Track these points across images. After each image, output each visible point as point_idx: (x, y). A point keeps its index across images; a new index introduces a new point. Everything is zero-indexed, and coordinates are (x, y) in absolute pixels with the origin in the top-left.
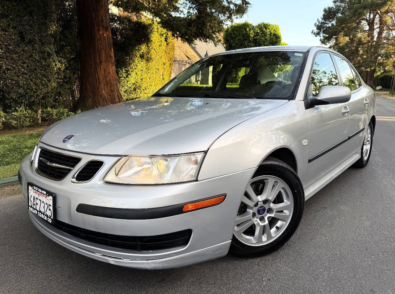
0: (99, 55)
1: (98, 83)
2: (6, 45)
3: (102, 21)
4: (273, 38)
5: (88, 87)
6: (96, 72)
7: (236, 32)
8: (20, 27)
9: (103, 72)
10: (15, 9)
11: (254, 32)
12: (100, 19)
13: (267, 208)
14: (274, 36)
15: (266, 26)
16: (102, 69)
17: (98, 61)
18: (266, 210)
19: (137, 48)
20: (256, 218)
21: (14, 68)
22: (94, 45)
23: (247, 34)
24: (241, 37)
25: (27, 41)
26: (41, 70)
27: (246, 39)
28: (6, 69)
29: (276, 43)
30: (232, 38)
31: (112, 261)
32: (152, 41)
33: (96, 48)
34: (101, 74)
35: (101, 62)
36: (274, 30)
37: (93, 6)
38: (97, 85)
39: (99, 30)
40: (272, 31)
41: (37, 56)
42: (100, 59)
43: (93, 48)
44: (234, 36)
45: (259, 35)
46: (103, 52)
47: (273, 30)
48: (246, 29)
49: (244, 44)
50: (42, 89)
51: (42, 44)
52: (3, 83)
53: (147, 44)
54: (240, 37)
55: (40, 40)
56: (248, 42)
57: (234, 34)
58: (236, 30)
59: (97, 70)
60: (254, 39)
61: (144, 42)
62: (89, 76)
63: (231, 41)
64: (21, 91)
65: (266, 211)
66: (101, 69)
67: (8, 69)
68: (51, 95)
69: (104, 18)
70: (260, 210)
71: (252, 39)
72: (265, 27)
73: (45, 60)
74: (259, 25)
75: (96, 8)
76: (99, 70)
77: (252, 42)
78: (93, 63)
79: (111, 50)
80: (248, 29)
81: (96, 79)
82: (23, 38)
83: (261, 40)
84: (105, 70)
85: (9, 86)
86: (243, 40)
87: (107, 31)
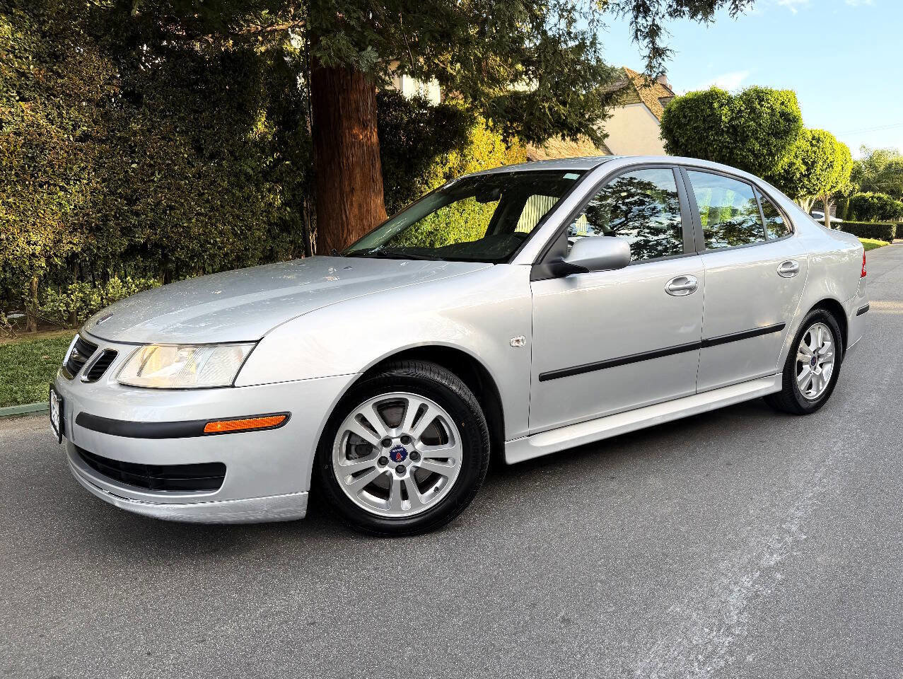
0: (350, 177)
1: (346, 231)
2: (168, 164)
3: (358, 110)
4: (779, 122)
5: (329, 240)
6: (343, 211)
7: (687, 112)
8: (195, 131)
9: (356, 211)
10: (187, 99)
11: (732, 111)
12: (354, 106)
13: (409, 451)
14: (781, 117)
15: (760, 95)
16: (355, 205)
17: (347, 189)
18: (409, 454)
19: (438, 159)
20: (389, 466)
21: (182, 205)
22: (340, 158)
23: (713, 114)
24: (700, 123)
25: (207, 155)
26: (232, 207)
27: (712, 127)
28: (167, 206)
29: (788, 132)
30: (680, 126)
31: (118, 502)
32: (472, 142)
33: (343, 163)
34: (352, 213)
35: (352, 190)
36: (782, 103)
37: (340, 82)
38: (345, 236)
39: (350, 129)
40: (778, 107)
41: (224, 181)
42: (350, 185)
43: (339, 164)
44: (683, 120)
45: (741, 117)
46: (358, 170)
47: (779, 102)
48: (712, 103)
49: (707, 137)
50: (234, 242)
51: (236, 159)
52: (160, 232)
53: (461, 150)
54: (696, 122)
55: (232, 153)
56: (716, 134)
57: (685, 117)
58: (689, 108)
59: (344, 206)
60: (733, 126)
61: (453, 147)
62: (330, 218)
63: (677, 133)
64: (195, 245)
65: (408, 456)
66: (352, 205)
67: (172, 208)
68: (253, 255)
69: (361, 104)
70: (396, 452)
71: (726, 127)
72: (759, 97)
73: (241, 188)
74: (745, 94)
75: (345, 85)
76: (348, 207)
77: (728, 132)
78: (338, 191)
79: (373, 166)
80: (716, 105)
81: (342, 225)
82: (199, 150)
83: (749, 126)
84: (360, 206)
85: (172, 237)
86: (704, 129)
87: (366, 129)
